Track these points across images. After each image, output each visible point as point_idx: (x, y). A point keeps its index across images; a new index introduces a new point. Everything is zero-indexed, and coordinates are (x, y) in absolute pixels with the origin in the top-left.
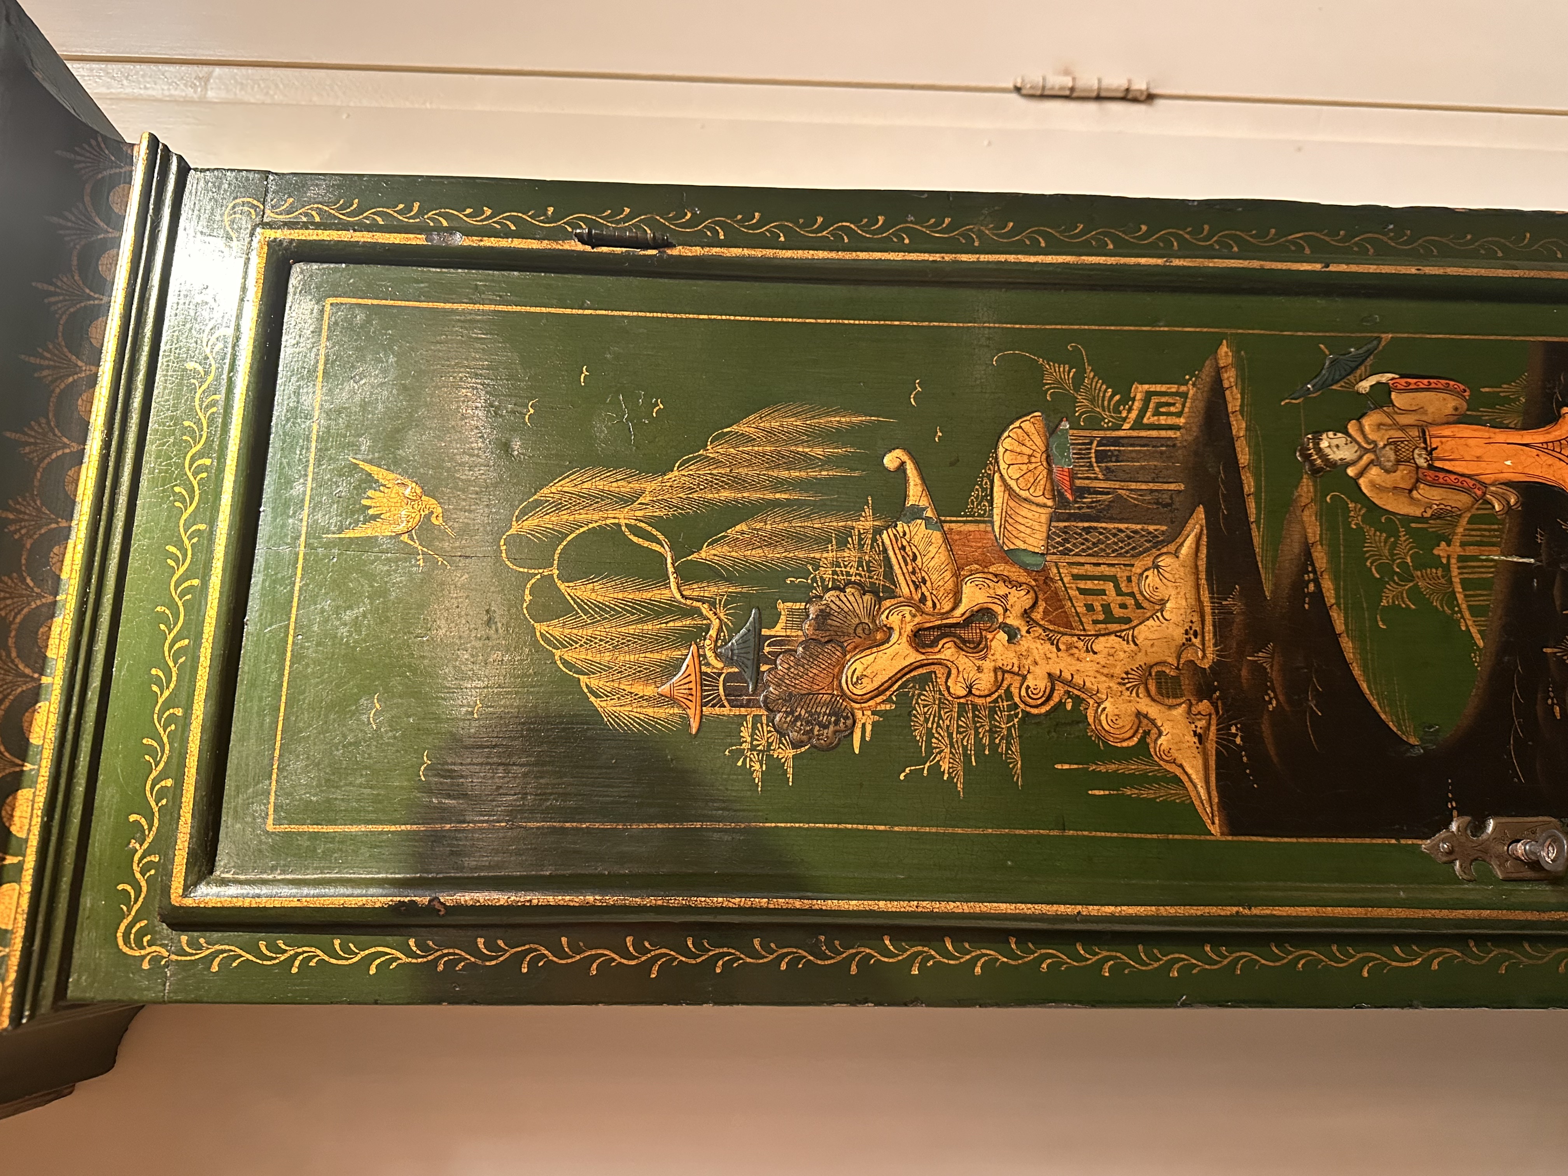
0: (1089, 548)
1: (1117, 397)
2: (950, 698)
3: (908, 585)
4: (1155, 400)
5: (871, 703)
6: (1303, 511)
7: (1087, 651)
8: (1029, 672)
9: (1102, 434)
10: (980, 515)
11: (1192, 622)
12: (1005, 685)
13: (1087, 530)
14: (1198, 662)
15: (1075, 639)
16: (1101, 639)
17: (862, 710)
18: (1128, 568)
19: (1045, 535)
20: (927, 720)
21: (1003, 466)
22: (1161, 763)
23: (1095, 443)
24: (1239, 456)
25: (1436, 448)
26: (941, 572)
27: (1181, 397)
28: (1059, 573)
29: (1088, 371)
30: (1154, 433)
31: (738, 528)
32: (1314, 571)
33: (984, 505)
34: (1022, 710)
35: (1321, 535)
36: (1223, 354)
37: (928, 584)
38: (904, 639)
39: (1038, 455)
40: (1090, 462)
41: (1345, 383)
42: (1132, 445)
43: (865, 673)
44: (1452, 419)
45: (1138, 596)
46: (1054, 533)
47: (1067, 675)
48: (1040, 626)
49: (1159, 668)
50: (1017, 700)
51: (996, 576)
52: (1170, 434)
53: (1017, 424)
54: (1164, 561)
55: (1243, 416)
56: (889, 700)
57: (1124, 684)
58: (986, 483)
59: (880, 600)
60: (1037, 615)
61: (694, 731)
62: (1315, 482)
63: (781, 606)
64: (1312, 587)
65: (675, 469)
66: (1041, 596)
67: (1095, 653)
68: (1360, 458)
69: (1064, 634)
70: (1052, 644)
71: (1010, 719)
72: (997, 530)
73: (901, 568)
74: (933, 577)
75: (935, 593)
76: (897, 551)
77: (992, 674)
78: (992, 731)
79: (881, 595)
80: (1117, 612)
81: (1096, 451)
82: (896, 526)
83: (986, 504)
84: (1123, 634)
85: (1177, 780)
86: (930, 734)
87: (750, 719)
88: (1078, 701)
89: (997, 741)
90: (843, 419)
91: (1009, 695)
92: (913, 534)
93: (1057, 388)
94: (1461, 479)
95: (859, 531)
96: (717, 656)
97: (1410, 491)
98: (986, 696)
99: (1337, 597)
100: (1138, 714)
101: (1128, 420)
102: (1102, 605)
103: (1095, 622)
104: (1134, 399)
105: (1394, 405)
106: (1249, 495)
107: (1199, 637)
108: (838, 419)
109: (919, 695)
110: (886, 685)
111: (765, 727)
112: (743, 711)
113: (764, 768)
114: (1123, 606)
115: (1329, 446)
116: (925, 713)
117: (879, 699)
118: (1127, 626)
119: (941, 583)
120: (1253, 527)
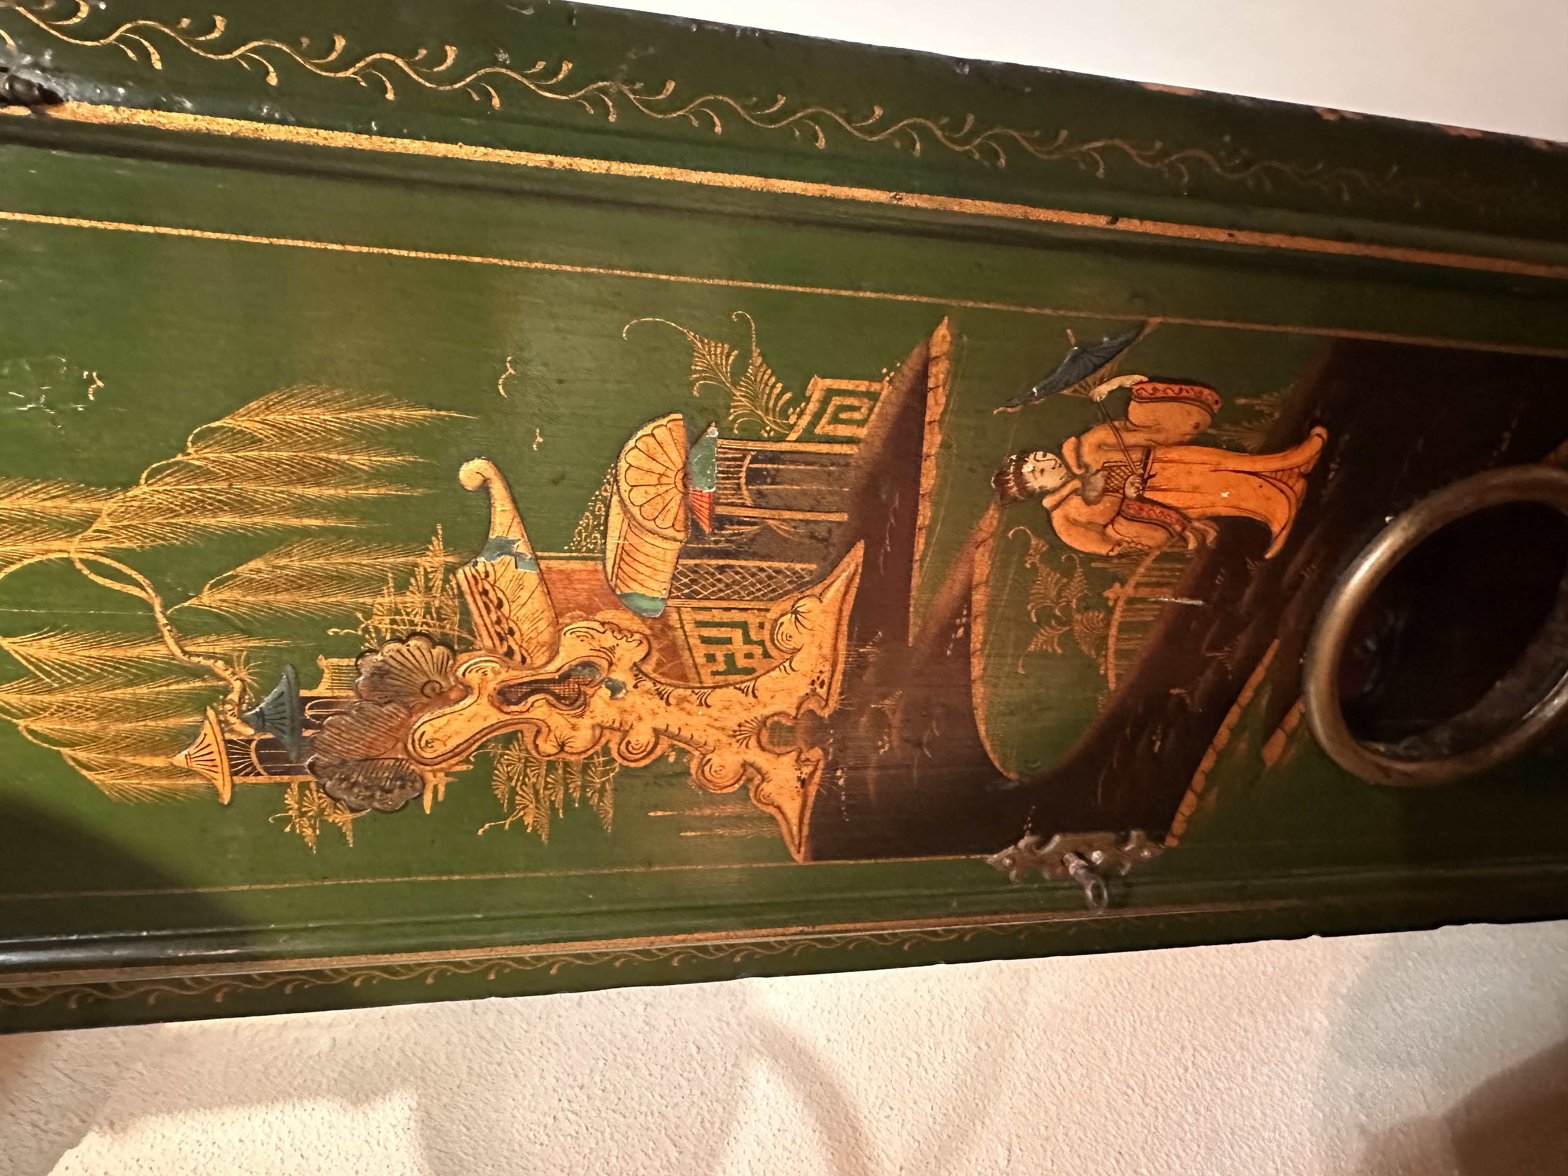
0: (721, 591)
1: (788, 396)
2: (538, 756)
3: (491, 637)
4: (836, 401)
5: (444, 765)
6: (977, 548)
7: (701, 704)
8: (631, 727)
9: (758, 446)
10: (589, 550)
11: (821, 672)
12: (603, 741)
13: (721, 569)
14: (819, 712)
15: (689, 692)
16: (717, 690)
17: (434, 772)
18: (763, 613)
19: (669, 575)
20: (510, 779)
21: (624, 486)
22: (759, 805)
23: (749, 458)
24: (923, 480)
26: (535, 621)
27: (870, 399)
28: (681, 620)
29: (755, 354)
30: (824, 448)
31: (252, 565)
32: (969, 615)
33: (595, 538)
34: (620, 765)
35: (988, 576)
36: (940, 339)
37: (517, 635)
38: (484, 700)
39: (671, 474)
40: (739, 484)
42: (795, 463)
43: (436, 736)
45: (768, 644)
46: (680, 573)
47: (674, 730)
48: (650, 678)
49: (776, 718)
50: (615, 755)
51: (603, 624)
52: (845, 449)
53: (648, 430)
54: (805, 605)
55: (940, 428)
56: (467, 761)
57: (735, 736)
58: (600, 508)
59: (455, 653)
60: (648, 668)
61: (226, 803)
62: (1001, 514)
63: (323, 662)
64: (961, 631)
65: (142, 481)
66: (655, 645)
67: (708, 706)
69: (677, 687)
70: (662, 698)
71: (605, 773)
72: (609, 569)
73: (481, 616)
74: (524, 627)
75: (524, 645)
76: (478, 597)
77: (590, 732)
78: (584, 786)
79: (456, 647)
80: (741, 662)
81: (748, 468)
82: (476, 564)
83: (598, 536)
84: (743, 686)
85: (772, 819)
86: (513, 792)
87: (295, 786)
88: (681, 752)
89: (589, 794)
90: (397, 413)
91: (606, 751)
92: (498, 575)
93: (710, 379)
94: (1166, 511)
95: (425, 569)
96: (246, 722)
97: (1105, 526)
98: (580, 753)
99: (984, 643)
100: (745, 765)
101: (796, 428)
102: (726, 656)
103: (715, 673)
104: (808, 400)
106: (921, 529)
107: (825, 687)
108: (388, 412)
109: (502, 755)
110: (462, 747)
111: (315, 793)
112: (286, 778)
113: (318, 832)
114: (749, 656)
115: (1033, 471)
116: (508, 773)
117: (453, 761)
118: (750, 677)
119: (533, 635)
120: (916, 566)
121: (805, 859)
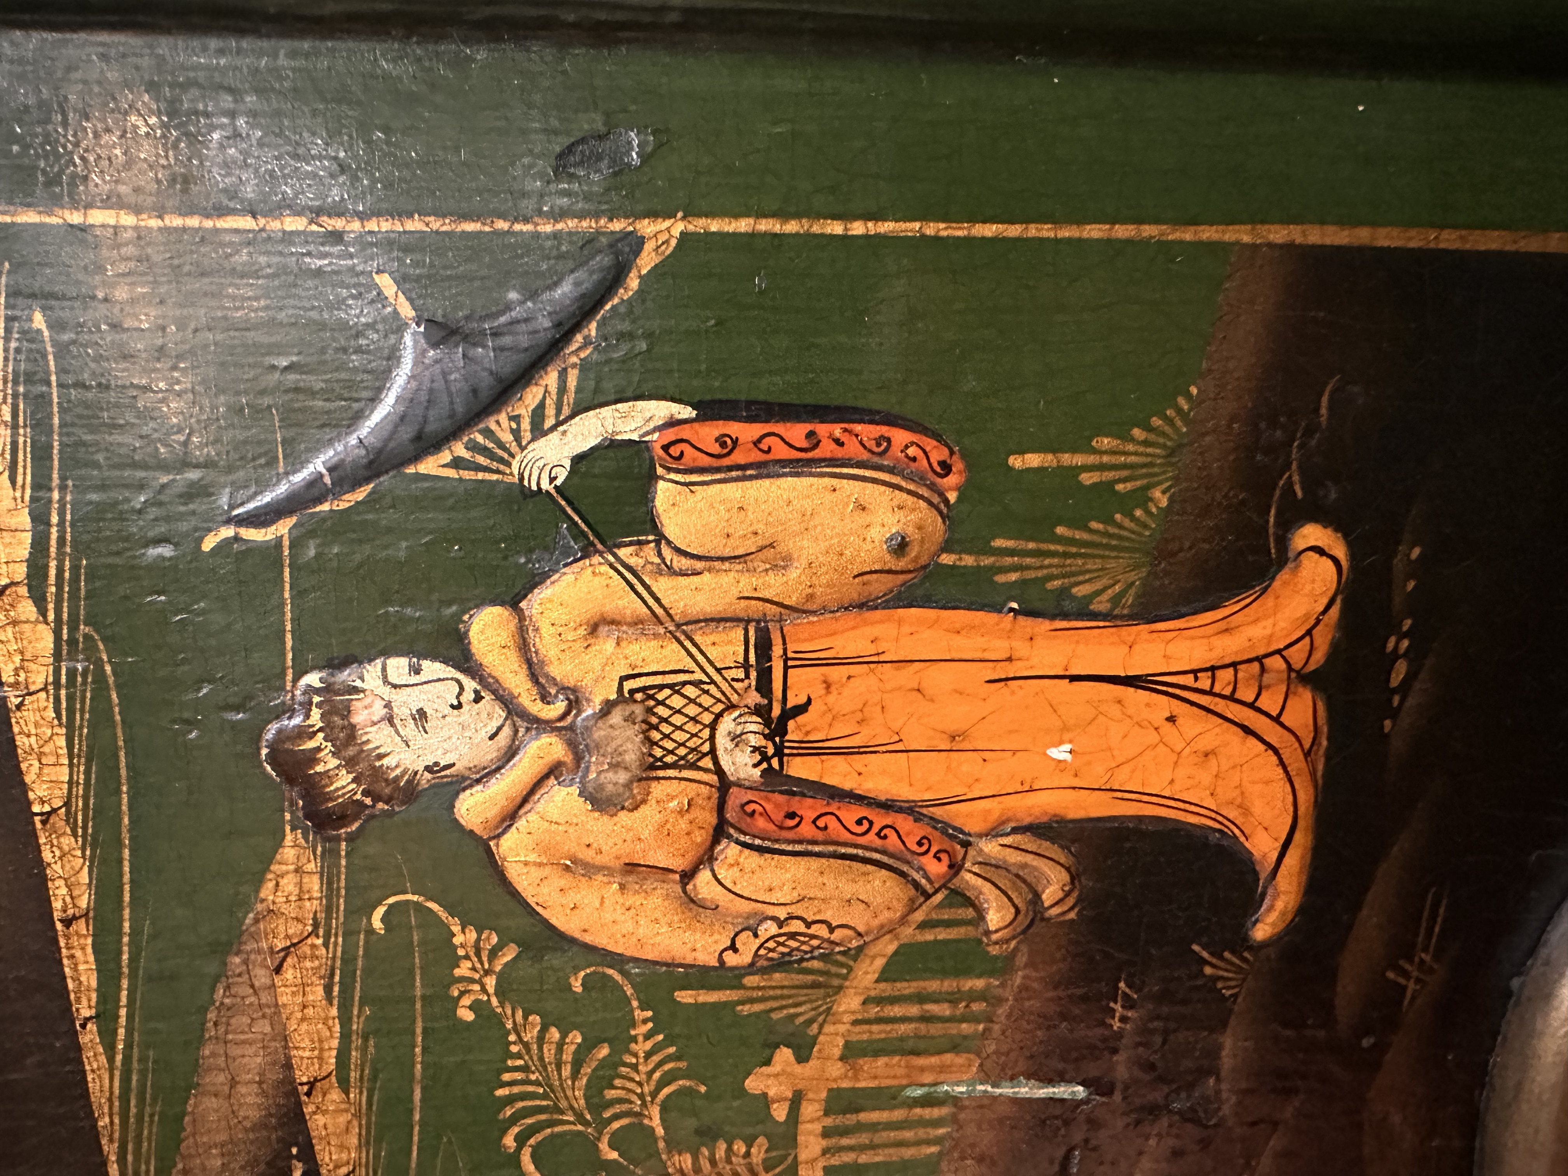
6: (278, 970)
24: (30, 769)
25: (801, 709)
35: (343, 1051)
41: (473, 447)
44: (880, 585)
55: (40, 602)
62: (330, 855)
68: (511, 753)
94: (880, 819)
97: (687, 876)
105: (661, 538)
106: (68, 922)
120: (89, 1037)
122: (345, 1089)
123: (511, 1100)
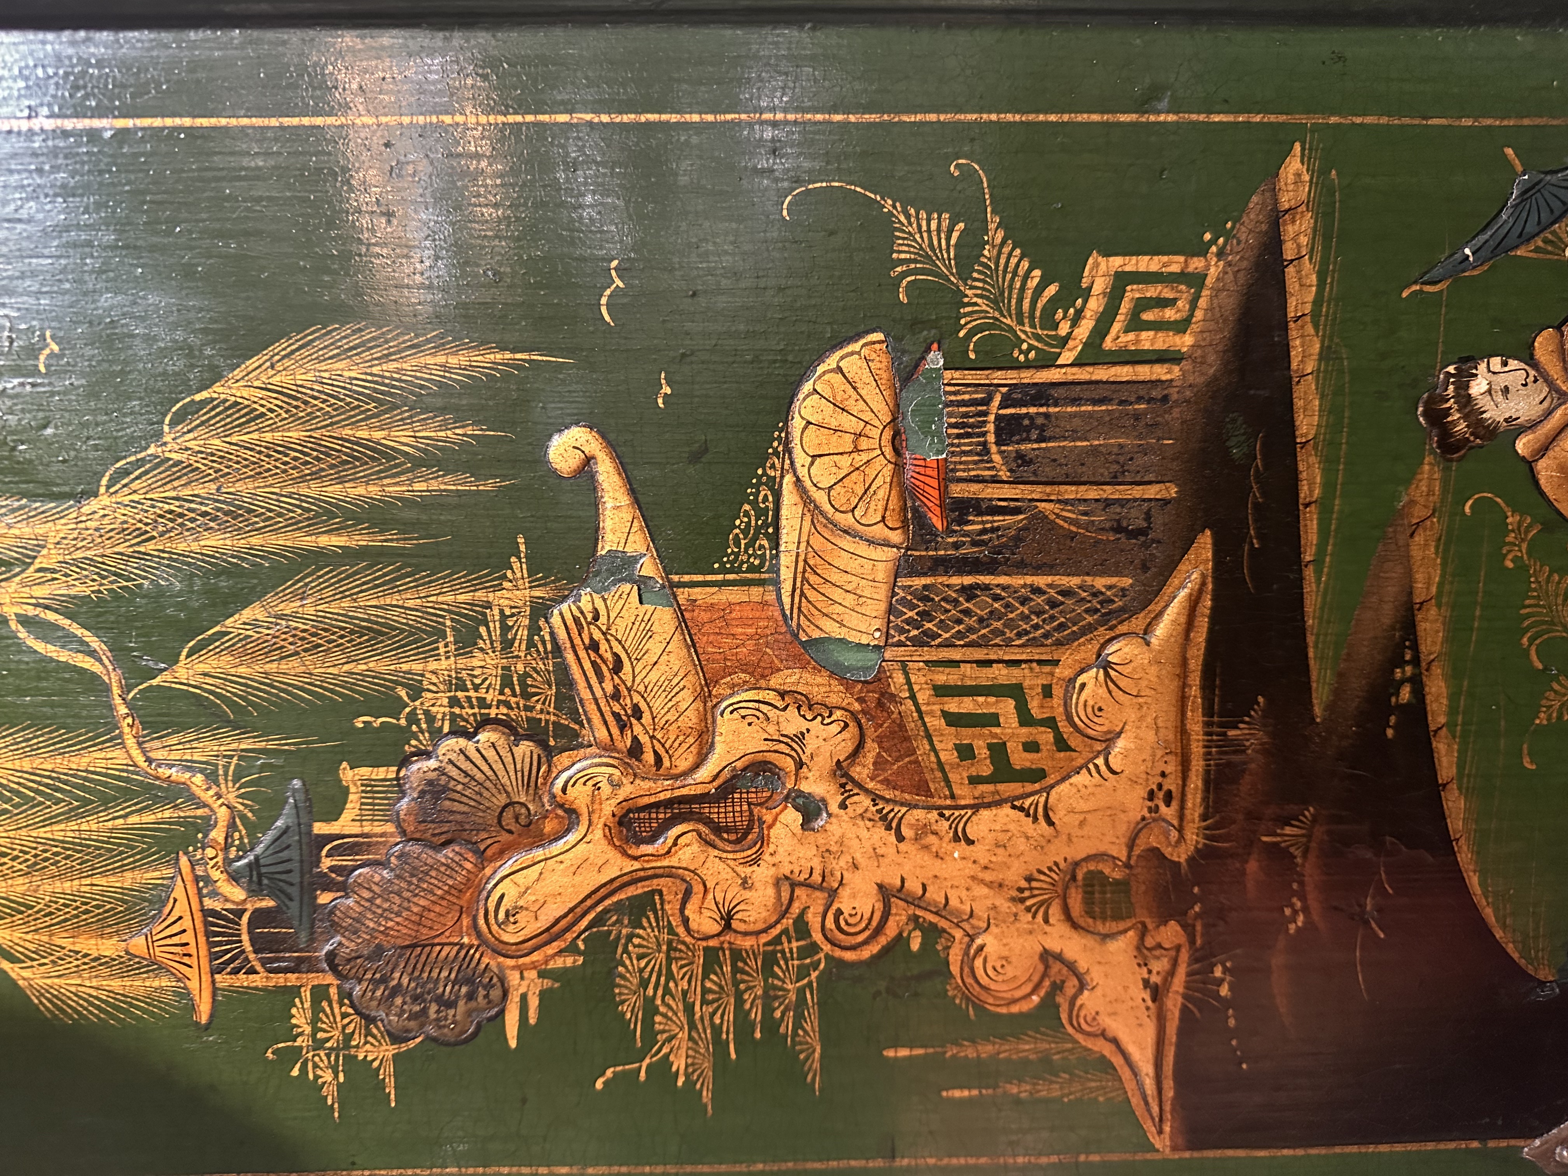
0: (971, 630)
1: (1052, 290)
2: (688, 940)
3: (605, 723)
4: (1133, 292)
5: (536, 957)
6: (1412, 535)
7: (956, 839)
8: (841, 883)
9: (1011, 377)
10: (752, 569)
11: (1163, 775)
12: (796, 909)
13: (969, 592)
14: (1167, 851)
15: (934, 815)
16: (985, 813)
17: (521, 970)
18: (1047, 669)
19: (883, 606)
20: (644, 984)
21: (801, 458)
22: (1079, 1037)
23: (997, 399)
24: (1299, 419)
26: (672, 693)
27: (1190, 286)
28: (909, 682)
29: (992, 226)
30: (1124, 373)
31: (247, 614)
32: (1416, 661)
33: (761, 547)
34: (827, 956)
35: (1441, 585)
36: (1291, 178)
37: (646, 718)
38: (598, 834)
39: (876, 433)
40: (985, 444)
41: (1545, 241)
42: (1075, 401)
43: (521, 903)
45: (1063, 726)
46: (903, 601)
47: (914, 886)
48: (867, 791)
49: (1092, 866)
50: (817, 937)
51: (782, 695)
52: (1160, 372)
53: (831, 362)
54: (1118, 650)
55: (1316, 327)
56: (572, 949)
57: (1022, 900)
58: (766, 497)
59: (550, 753)
60: (861, 771)
61: (204, 1020)
62: (1446, 469)
63: (348, 775)
64: (1405, 694)
65: (102, 490)
66: (871, 732)
67: (970, 842)
68: (1549, 413)
69: (912, 806)
70: (889, 828)
71: (803, 973)
72: (786, 600)
73: (590, 687)
74: (657, 704)
75: (659, 736)
76: (582, 654)
77: (771, 891)
78: (769, 998)
79: (552, 743)
80: (1019, 759)
81: (998, 418)
82: (578, 599)
83: (765, 543)
84: (1027, 802)
85: (1105, 1065)
86: (650, 1009)
87: (306, 994)
88: (932, 933)
89: (778, 1014)
90: (453, 361)
91: (801, 928)
92: (613, 615)
93: (922, 272)
95: (502, 612)
96: (234, 877)
98: (758, 933)
99: (1452, 711)
100: (1047, 956)
101: (1071, 343)
102: (990, 747)
103: (975, 780)
104: (1086, 294)
106: (1307, 505)
107: (1175, 804)
108: (440, 359)
109: (630, 937)
110: (563, 923)
111: (336, 1006)
112: (292, 979)
113: (341, 1078)
114: (1031, 747)
115: (1489, 391)
116: (641, 971)
117: (550, 950)
118: (1037, 786)
119: (671, 717)
120: (1308, 572)
121: (1174, 1148)
122: (1439, 606)
123: (1528, 616)
